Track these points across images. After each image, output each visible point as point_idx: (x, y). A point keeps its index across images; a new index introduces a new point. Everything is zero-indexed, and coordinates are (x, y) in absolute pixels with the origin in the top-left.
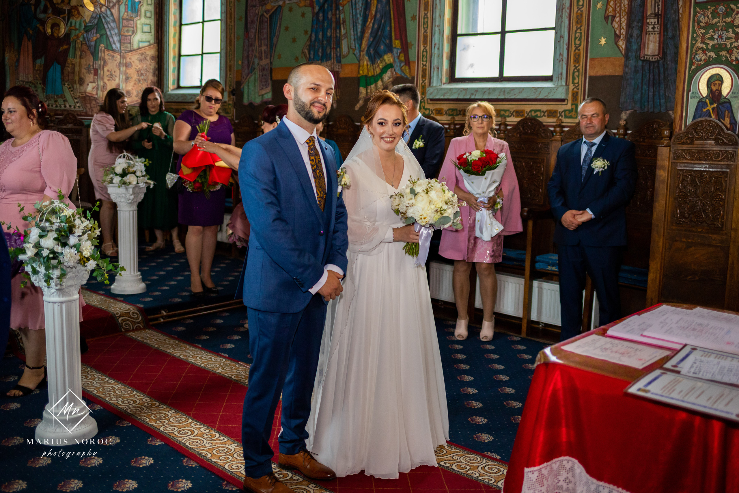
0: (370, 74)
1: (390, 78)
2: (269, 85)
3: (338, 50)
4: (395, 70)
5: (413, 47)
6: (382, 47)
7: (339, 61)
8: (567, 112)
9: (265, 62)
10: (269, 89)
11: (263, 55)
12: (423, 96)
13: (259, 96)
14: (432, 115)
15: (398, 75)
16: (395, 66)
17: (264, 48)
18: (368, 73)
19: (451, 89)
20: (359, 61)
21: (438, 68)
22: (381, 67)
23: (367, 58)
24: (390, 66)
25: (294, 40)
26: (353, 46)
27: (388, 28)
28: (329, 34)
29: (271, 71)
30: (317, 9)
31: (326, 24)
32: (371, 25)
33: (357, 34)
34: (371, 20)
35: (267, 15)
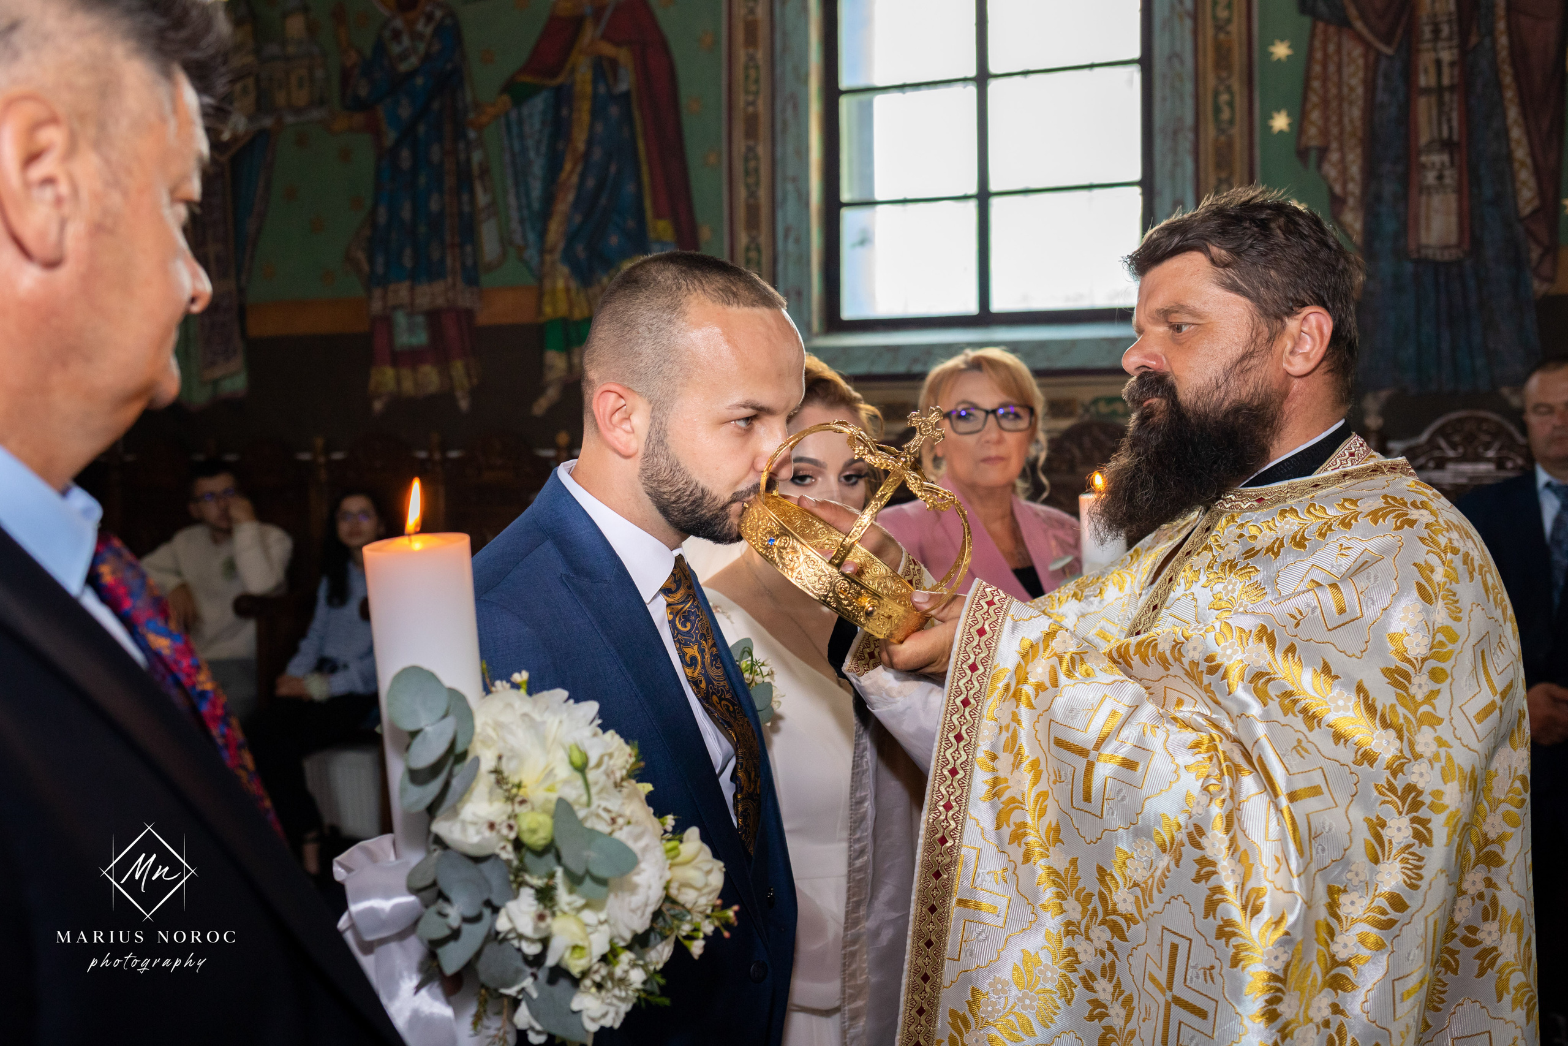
0: (577, 314)
2: (235, 351)
3: (469, 249)
6: (614, 240)
7: (472, 280)
10: (237, 363)
18: (572, 312)
20: (540, 279)
21: (800, 294)
23: (564, 269)
25: (317, 226)
26: (518, 238)
27: (630, 188)
28: (434, 206)
29: (242, 313)
30: (390, 137)
31: (422, 180)
32: (575, 179)
33: (529, 205)
34: (574, 166)
35: (224, 159)
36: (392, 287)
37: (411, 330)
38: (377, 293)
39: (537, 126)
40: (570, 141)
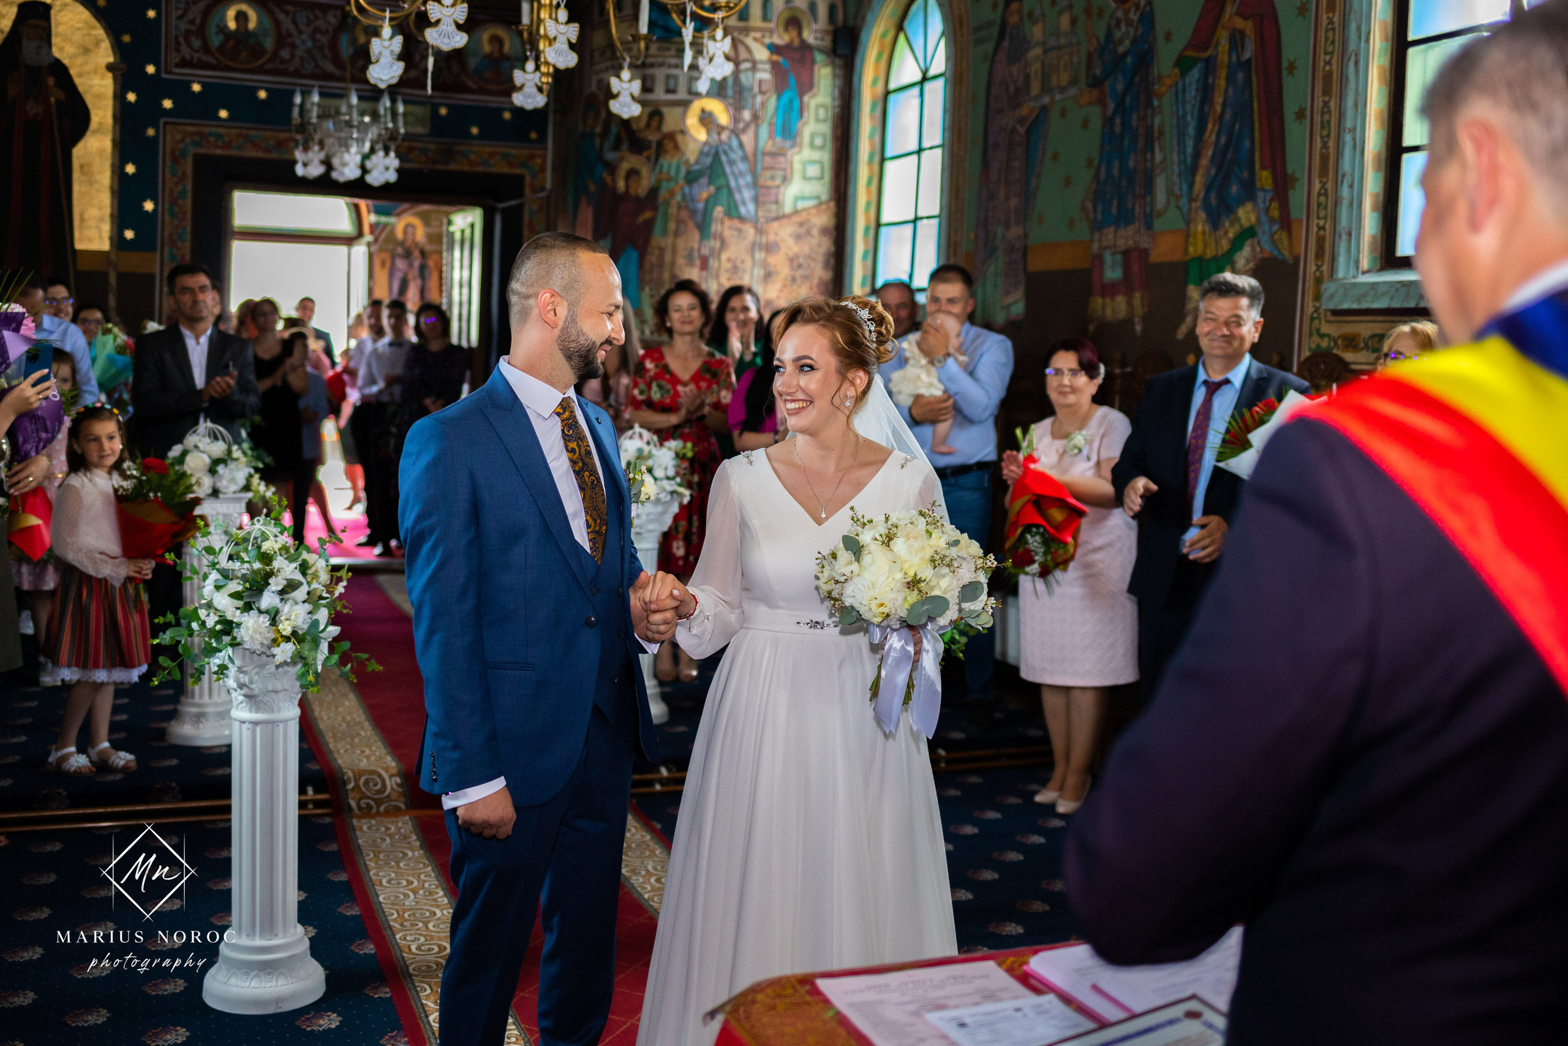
0: (1210, 253)
1: (1248, 261)
2: (1020, 283)
3: (1148, 199)
4: (1259, 242)
5: (1297, 185)
6: (1234, 189)
7: (1149, 226)
9: (1015, 232)
11: (1013, 217)
12: (1317, 304)
13: (1003, 308)
14: (1335, 351)
15: (1267, 255)
16: (1260, 232)
18: (1204, 251)
19: (1374, 285)
20: (1188, 224)
21: (1350, 235)
22: (1231, 235)
23: (1202, 215)
24: (1248, 233)
25: (1068, 182)
26: (1177, 189)
27: (1247, 143)
28: (1131, 164)
29: (1025, 252)
30: (1111, 106)
31: (1126, 142)
32: (1214, 137)
33: (1185, 161)
34: (1214, 126)
35: (1022, 130)
36: (1105, 231)
37: (1113, 267)
38: (1097, 236)
39: (1193, 93)
40: (1212, 104)
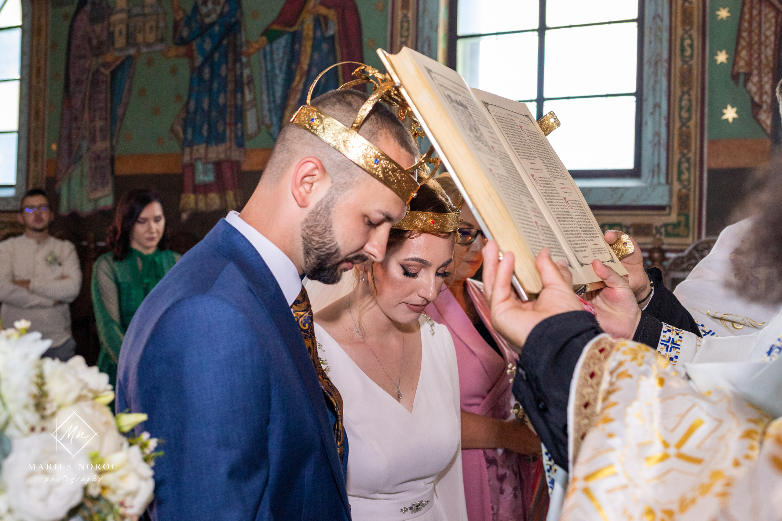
2: (107, 183)
3: (239, 126)
7: (240, 145)
8: (670, 229)
9: (101, 146)
11: (98, 134)
13: (90, 201)
17: (99, 124)
25: (156, 111)
26: (267, 120)
28: (221, 101)
29: (113, 160)
30: (199, 60)
31: (215, 85)
33: (274, 101)
34: (301, 78)
35: (107, 72)
36: (195, 147)
37: (205, 173)
38: (187, 150)
39: (281, 55)
40: (299, 63)
